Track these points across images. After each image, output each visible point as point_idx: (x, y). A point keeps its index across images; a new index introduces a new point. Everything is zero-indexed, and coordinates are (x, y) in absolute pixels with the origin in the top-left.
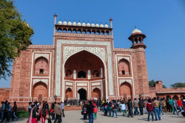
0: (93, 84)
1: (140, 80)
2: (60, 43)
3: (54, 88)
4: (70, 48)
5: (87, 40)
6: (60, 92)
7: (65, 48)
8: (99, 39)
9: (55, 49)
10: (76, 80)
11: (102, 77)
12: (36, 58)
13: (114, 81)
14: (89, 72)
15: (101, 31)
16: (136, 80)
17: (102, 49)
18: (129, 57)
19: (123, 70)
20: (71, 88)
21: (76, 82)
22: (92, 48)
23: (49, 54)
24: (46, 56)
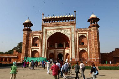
1: (93, 49)
5: (60, 26)
7: (48, 31)
9: (42, 33)
10: (57, 49)
12: (33, 38)
13: (75, 49)
14: (64, 44)
16: (90, 49)
19: (83, 42)
20: (53, 53)
22: (62, 30)
24: (38, 37)
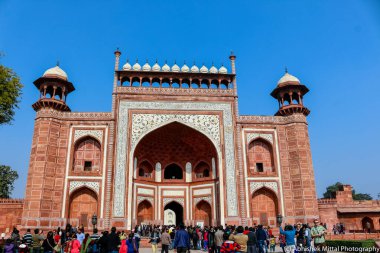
0: (197, 193)
1: (297, 184)
2: (125, 107)
3: (111, 199)
4: (145, 117)
5: (182, 101)
6: (122, 208)
9: (115, 120)
10: (162, 183)
11: (214, 177)
12: (76, 138)
13: (238, 186)
14: (189, 166)
15: (210, 80)
16: (287, 184)
17: (213, 117)
18: (273, 133)
19: (259, 161)
20: (150, 200)
21: (160, 187)
22: (192, 117)
23: (104, 130)
24: (97, 134)
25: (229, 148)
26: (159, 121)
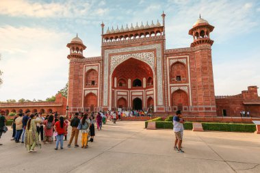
0: (148, 93)
3: (102, 98)
5: (134, 46)
7: (113, 58)
8: (147, 43)
9: (102, 60)
10: (131, 89)
12: (87, 71)
13: (164, 89)
14: (144, 79)
16: (194, 87)
17: (151, 53)
18: (186, 58)
19: (178, 75)
20: (125, 97)
22: (139, 54)
23: (98, 65)
24: (95, 68)
25: (159, 69)
26: (123, 58)
